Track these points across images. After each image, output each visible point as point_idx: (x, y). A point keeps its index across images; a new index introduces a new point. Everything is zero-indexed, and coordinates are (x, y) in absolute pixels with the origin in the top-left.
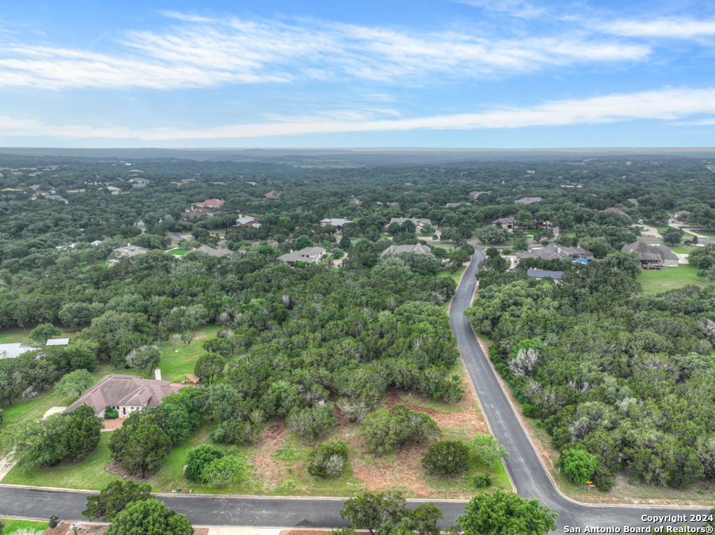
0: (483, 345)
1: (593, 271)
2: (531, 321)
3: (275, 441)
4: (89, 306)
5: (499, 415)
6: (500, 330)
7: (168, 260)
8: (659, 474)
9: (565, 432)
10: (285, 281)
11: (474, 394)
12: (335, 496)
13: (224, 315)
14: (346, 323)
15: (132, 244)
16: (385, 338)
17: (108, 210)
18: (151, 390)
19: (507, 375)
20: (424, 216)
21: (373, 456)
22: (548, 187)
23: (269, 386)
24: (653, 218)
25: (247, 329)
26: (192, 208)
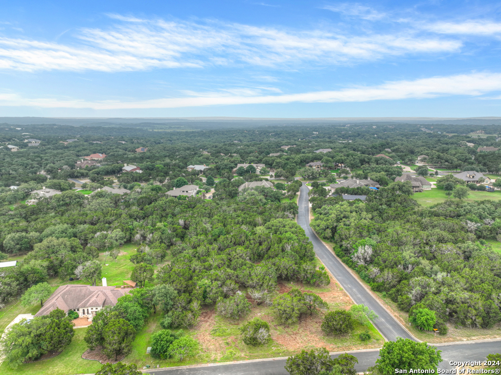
0: (328, 246)
1: (385, 194)
2: (358, 228)
3: (208, 323)
4: (27, 235)
5: (356, 291)
6: (340, 235)
7: (79, 198)
8: (475, 320)
9: (407, 298)
10: (177, 210)
11: (335, 279)
12: (267, 358)
13: (138, 237)
14: (232, 236)
15: (46, 187)
16: (264, 245)
17: (14, 163)
18: (104, 294)
19: (352, 265)
20: (259, 162)
21: (283, 327)
22: (331, 142)
23: (195, 284)
24: (407, 160)
25: (160, 245)
26: (82, 160)
